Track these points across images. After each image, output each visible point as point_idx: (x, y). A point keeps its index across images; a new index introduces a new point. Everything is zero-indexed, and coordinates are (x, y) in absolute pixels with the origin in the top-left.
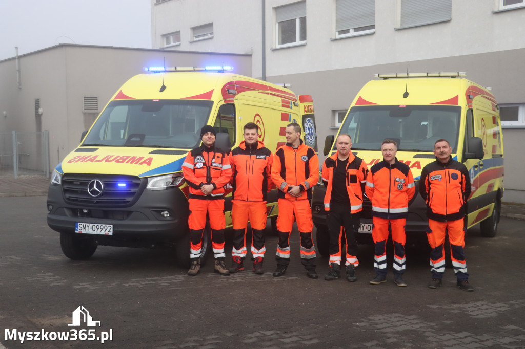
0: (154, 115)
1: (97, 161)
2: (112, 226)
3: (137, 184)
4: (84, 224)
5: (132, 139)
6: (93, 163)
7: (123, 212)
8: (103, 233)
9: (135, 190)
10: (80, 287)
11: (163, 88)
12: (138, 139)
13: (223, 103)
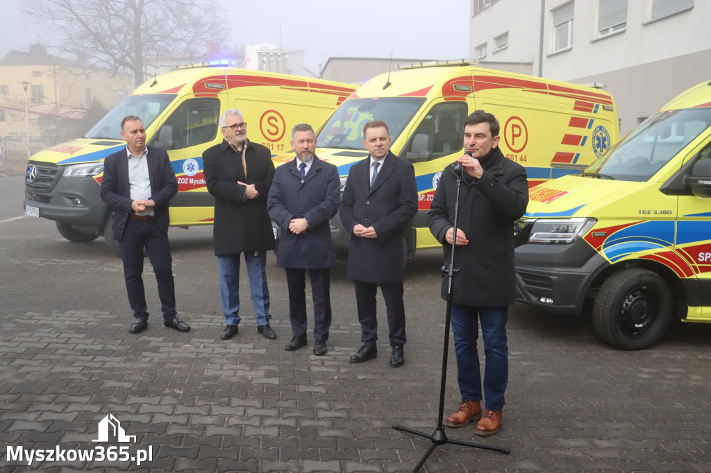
2: (38, 209)
3: (54, 171)
4: (28, 207)
7: (45, 196)
9: (53, 176)
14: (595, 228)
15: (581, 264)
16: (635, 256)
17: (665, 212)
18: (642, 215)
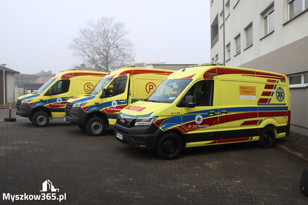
14: (158, 119)
15: (154, 132)
16: (170, 128)
17: (178, 113)
18: (172, 114)
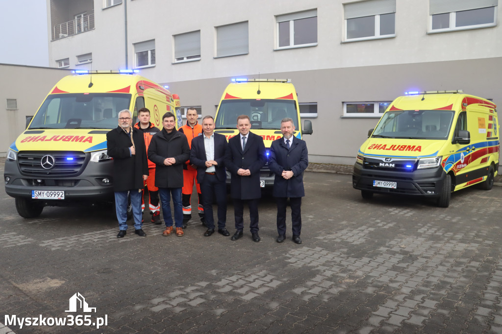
0: (85, 105)
1: (46, 140)
2: (63, 192)
3: (82, 158)
4: (40, 192)
5: (71, 123)
6: (44, 142)
7: (71, 181)
8: (56, 198)
9: (82, 162)
10: (46, 244)
11: (91, 85)
12: (76, 123)
13: (137, 96)
14: (443, 159)
15: (440, 175)
16: (450, 169)
18: (450, 153)
